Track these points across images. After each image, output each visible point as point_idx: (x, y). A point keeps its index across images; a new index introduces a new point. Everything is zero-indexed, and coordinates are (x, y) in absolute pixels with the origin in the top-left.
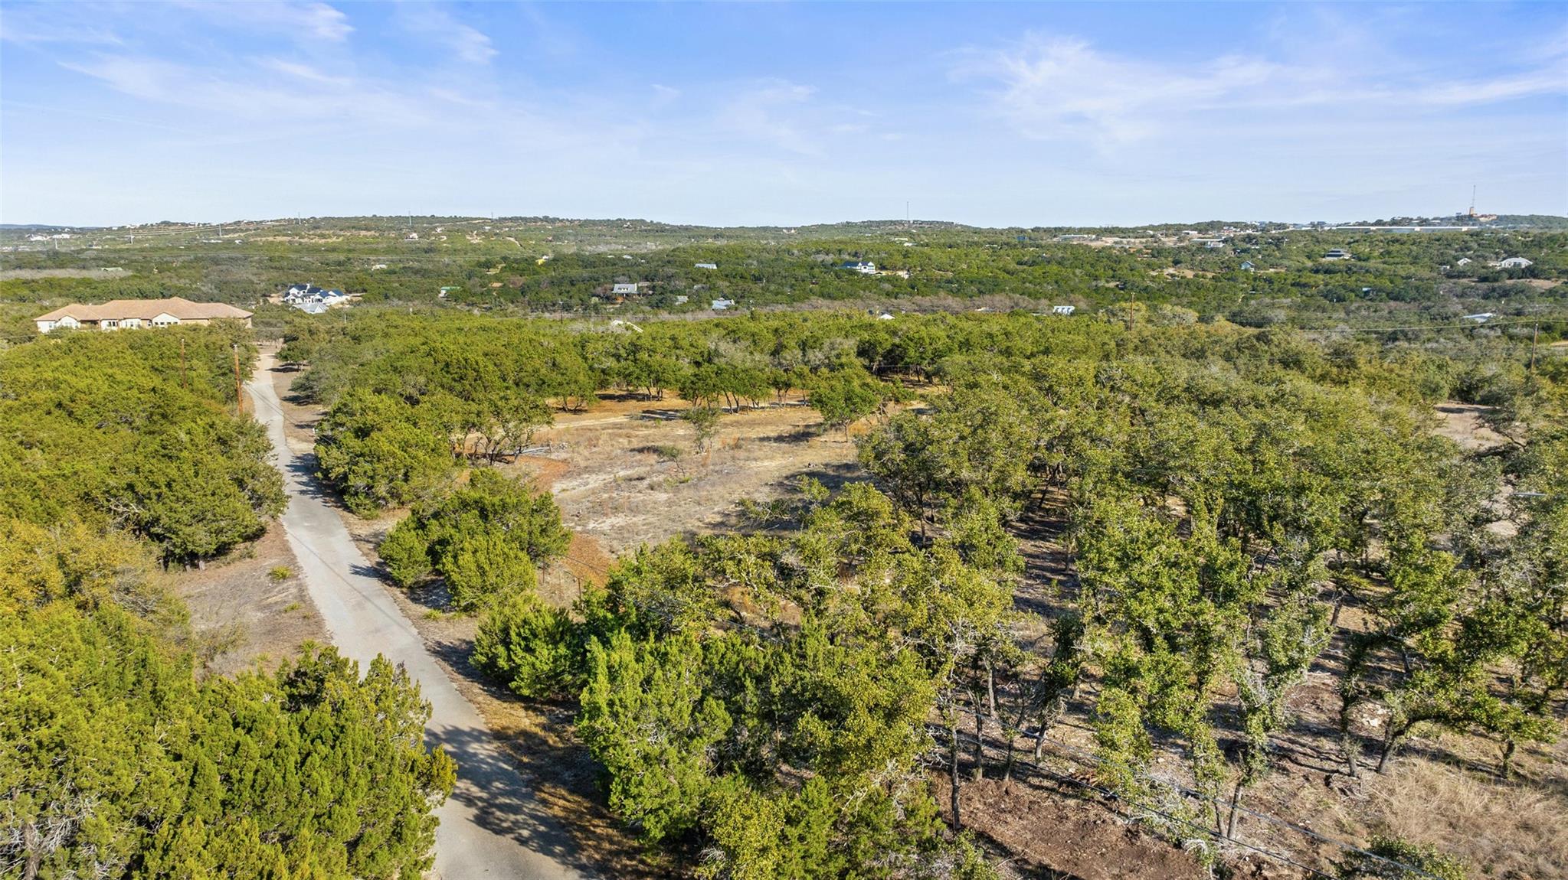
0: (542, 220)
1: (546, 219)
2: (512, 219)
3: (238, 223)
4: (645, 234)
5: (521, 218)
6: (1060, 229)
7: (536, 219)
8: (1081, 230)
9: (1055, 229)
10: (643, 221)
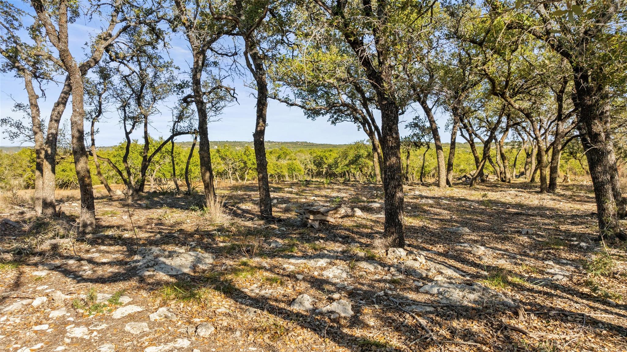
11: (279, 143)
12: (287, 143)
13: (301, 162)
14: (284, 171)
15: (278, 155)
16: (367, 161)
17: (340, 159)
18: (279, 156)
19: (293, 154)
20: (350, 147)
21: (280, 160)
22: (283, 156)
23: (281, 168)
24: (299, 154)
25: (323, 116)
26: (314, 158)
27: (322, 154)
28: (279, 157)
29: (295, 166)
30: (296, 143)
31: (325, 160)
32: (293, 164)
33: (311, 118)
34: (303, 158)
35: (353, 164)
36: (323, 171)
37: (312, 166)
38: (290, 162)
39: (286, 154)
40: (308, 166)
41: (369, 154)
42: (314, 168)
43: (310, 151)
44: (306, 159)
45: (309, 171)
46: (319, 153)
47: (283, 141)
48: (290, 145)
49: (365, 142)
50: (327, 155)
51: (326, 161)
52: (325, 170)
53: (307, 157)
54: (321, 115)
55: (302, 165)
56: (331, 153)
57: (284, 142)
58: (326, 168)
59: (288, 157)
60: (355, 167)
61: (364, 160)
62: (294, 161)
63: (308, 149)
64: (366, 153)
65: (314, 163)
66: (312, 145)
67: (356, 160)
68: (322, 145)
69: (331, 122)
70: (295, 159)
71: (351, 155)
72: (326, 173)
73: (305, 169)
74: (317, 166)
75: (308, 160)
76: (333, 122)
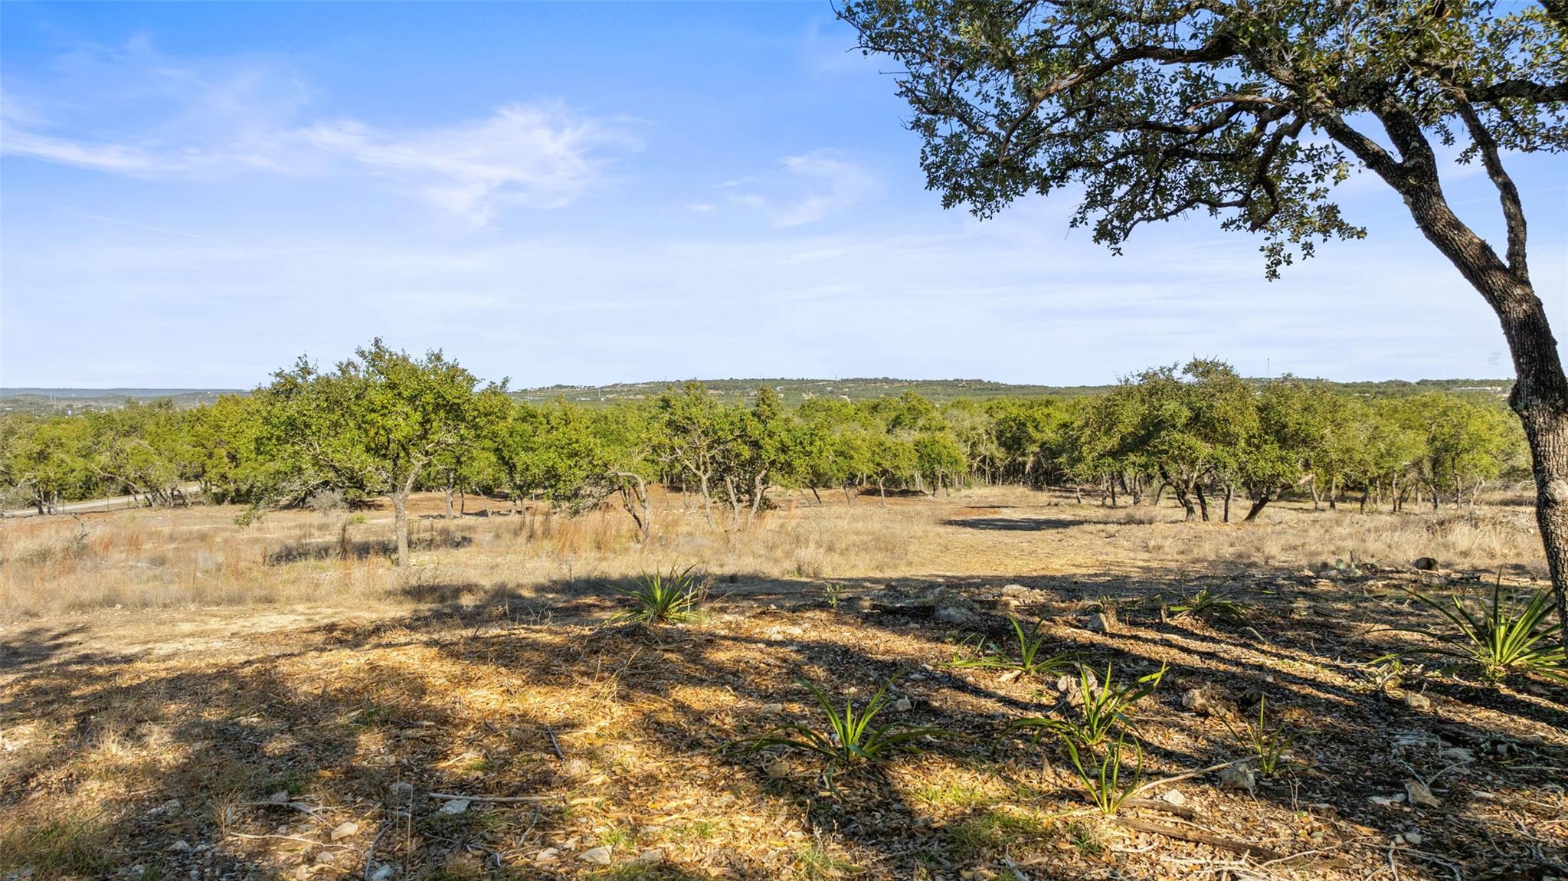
0: (881, 381)
1: (886, 380)
2: (853, 380)
3: (615, 386)
4: (978, 392)
5: (862, 380)
6: (1455, 382)
7: (876, 381)
8: (1482, 383)
9: (1448, 381)
10: (980, 381)
11: (910, 382)
12: (931, 383)
13: (959, 435)
14: (904, 464)
15: (894, 414)
16: (1191, 439)
17: (1088, 432)
18: (898, 417)
19: (936, 414)
20: (1124, 392)
21: (898, 431)
22: (907, 418)
23: (895, 456)
24: (955, 412)
25: (1044, 189)
26: (999, 423)
27: (1023, 414)
28: (896, 422)
29: (938, 448)
30: (955, 384)
31: (1031, 430)
32: (934, 442)
33: (967, 205)
34: (967, 424)
35: (1132, 450)
36: (1024, 464)
37: (991, 448)
38: (925, 436)
39: (915, 412)
40: (982, 449)
41: (1197, 416)
42: (1000, 453)
43: (987, 405)
44: (974, 429)
45: (983, 461)
46: (1015, 411)
47: (921, 379)
48: (939, 389)
49: (1177, 374)
50: (1038, 415)
51: (1036, 435)
52: (1030, 460)
53: (977, 420)
54: (1033, 189)
55: (962, 445)
56: (1051, 410)
57: (925, 382)
58: (1035, 454)
59: (921, 423)
60: (1143, 459)
61: (1178, 436)
62: (939, 435)
63: (984, 397)
64: (1186, 413)
65: (998, 439)
66: (996, 388)
67: (1149, 436)
68: (1021, 387)
69: (1088, 231)
70: (942, 429)
71: (1130, 418)
72: (1034, 469)
73: (973, 456)
74: (1009, 448)
75: (981, 431)
76: (1104, 233)
